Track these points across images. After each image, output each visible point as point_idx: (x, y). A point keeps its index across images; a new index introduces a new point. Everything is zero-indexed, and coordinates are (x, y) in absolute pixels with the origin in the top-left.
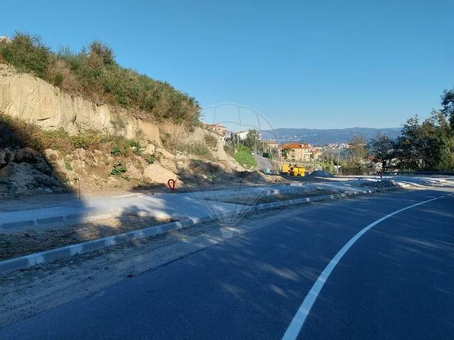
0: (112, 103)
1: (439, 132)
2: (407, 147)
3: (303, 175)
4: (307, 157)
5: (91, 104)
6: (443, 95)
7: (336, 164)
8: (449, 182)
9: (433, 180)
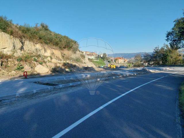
0: (42, 43)
1: (166, 51)
2: (155, 57)
3: (115, 68)
4: (123, 62)
5: (32, 43)
6: (167, 33)
7: (132, 64)
8: (170, 69)
9: (164, 68)
